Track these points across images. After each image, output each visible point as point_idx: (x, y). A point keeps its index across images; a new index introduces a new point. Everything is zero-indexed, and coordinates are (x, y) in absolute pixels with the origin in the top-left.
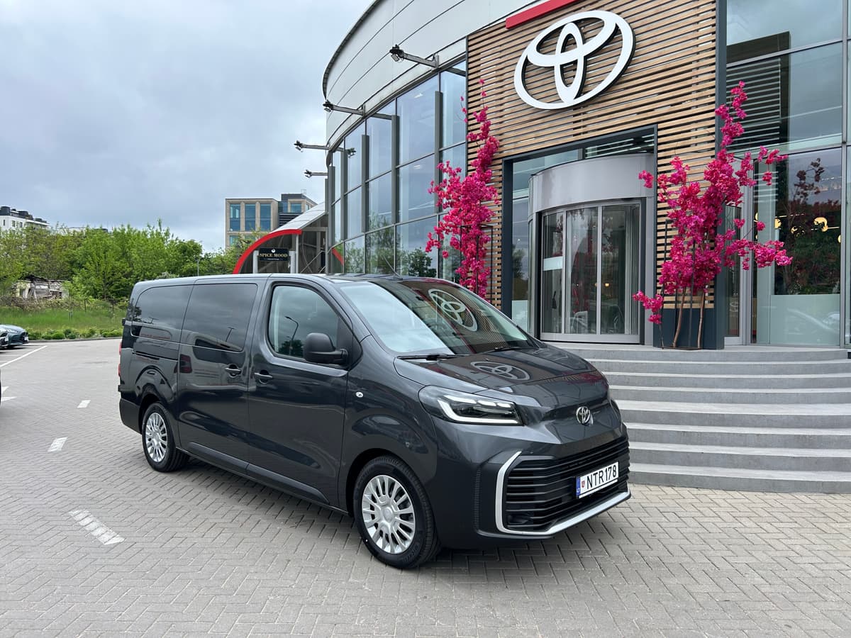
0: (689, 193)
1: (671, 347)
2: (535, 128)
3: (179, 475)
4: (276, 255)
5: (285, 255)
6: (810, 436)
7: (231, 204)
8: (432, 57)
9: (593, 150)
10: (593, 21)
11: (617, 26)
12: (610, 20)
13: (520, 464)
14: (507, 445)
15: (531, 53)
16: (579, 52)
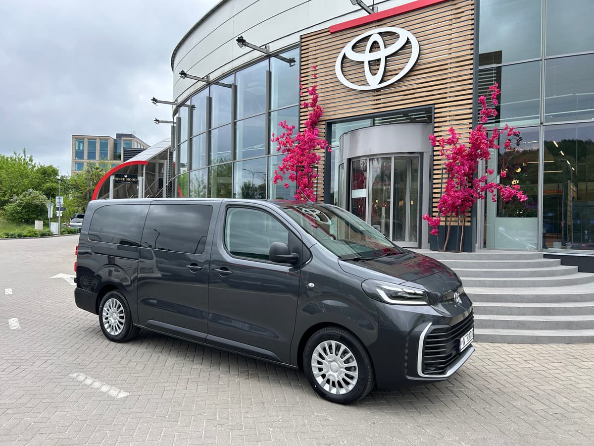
0: (459, 152)
1: (443, 250)
2: (350, 102)
3: (133, 344)
4: (128, 179)
5: (135, 180)
6: (549, 308)
7: (76, 139)
8: (264, 46)
9: (379, 120)
10: (392, 34)
11: (408, 39)
12: (404, 34)
13: (433, 331)
14: (422, 319)
15: (348, 50)
16: (382, 54)
